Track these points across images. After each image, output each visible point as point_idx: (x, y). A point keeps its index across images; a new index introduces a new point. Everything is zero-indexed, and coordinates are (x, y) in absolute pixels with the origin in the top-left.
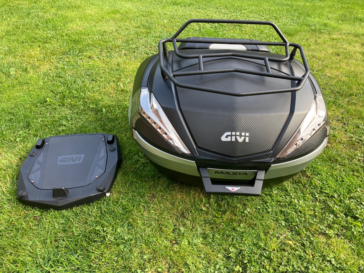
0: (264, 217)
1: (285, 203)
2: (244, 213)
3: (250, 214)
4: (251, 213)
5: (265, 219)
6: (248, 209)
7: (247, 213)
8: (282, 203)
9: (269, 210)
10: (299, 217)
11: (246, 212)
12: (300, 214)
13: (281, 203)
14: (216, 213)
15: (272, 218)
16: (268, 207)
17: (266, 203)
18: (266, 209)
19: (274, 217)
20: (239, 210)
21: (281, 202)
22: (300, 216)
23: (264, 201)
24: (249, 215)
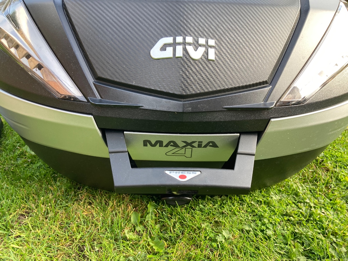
0: (261, 248)
1: (299, 216)
2: (215, 241)
3: (230, 244)
4: (230, 240)
5: (263, 254)
6: (224, 233)
7: (224, 241)
8: (293, 217)
9: (270, 233)
10: (334, 245)
11: (220, 239)
12: (334, 239)
13: (291, 218)
14: (157, 244)
15: (278, 250)
16: (266, 226)
17: (261, 218)
18: (262, 231)
19: (282, 248)
20: (206, 235)
21: (290, 216)
22: (334, 242)
23: (257, 215)
24: (226, 245)
